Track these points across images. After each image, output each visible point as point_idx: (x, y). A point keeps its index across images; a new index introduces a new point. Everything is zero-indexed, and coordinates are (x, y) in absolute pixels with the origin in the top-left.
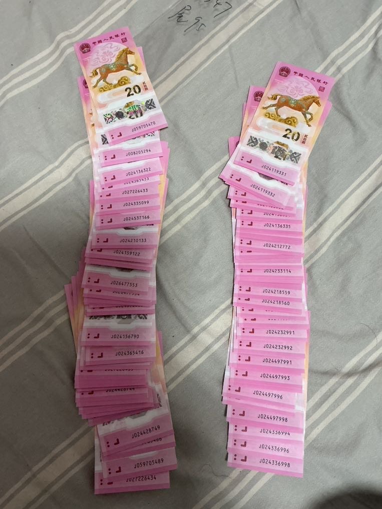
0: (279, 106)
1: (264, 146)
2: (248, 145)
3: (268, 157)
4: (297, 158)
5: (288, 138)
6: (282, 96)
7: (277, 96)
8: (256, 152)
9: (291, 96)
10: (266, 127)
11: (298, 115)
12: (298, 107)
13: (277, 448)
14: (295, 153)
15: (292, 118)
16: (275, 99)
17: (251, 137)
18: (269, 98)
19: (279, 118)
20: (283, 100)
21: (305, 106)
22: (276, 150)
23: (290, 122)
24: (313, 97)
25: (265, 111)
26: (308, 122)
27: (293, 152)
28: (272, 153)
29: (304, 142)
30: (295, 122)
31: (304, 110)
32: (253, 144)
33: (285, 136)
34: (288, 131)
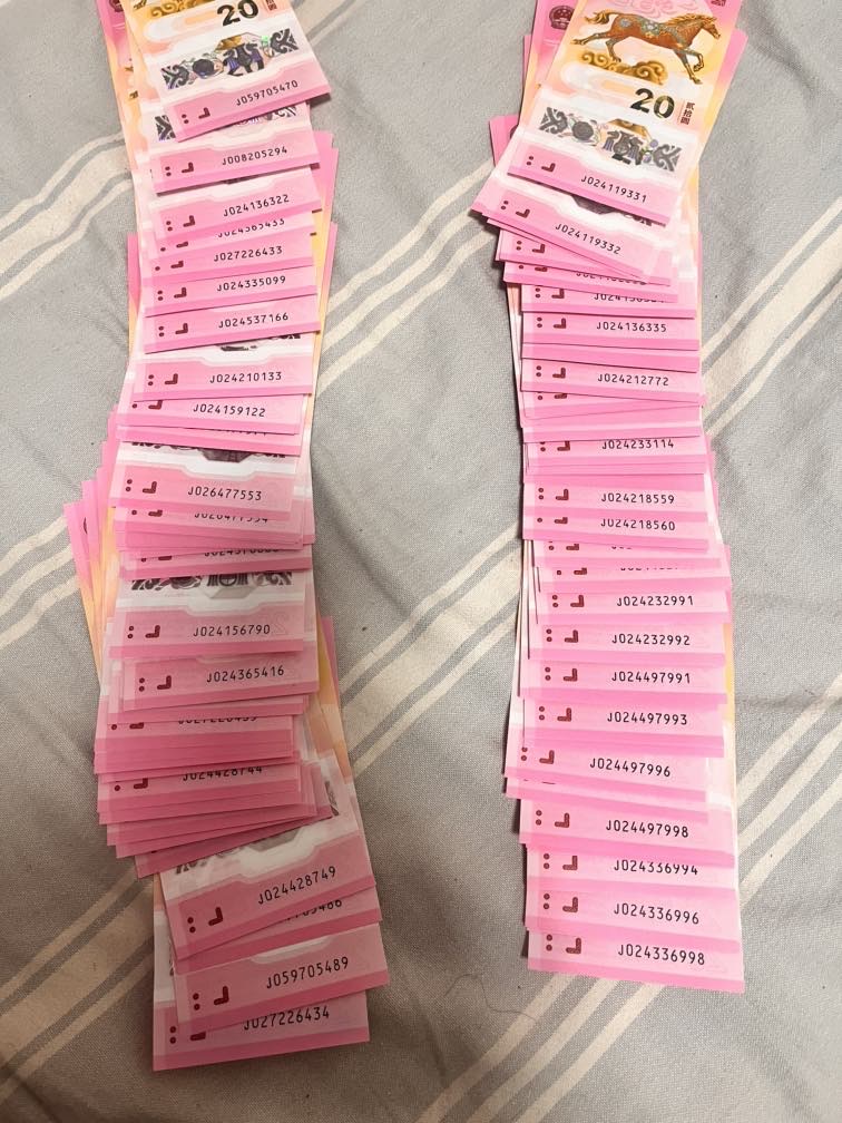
0: (615, 36)
1: (583, 132)
2: (542, 128)
3: (595, 158)
4: (671, 158)
5: (646, 111)
6: (620, 14)
7: (608, 15)
8: (565, 145)
9: (645, 16)
10: (587, 86)
11: (666, 56)
12: (664, 39)
13: (664, 912)
14: (666, 147)
15: (650, 63)
16: (605, 21)
17: (549, 110)
18: (588, 20)
19: (619, 64)
20: (625, 23)
21: (679, 36)
22: (616, 141)
23: (646, 74)
24: (700, 17)
25: (581, 49)
26: (693, 73)
27: (661, 145)
28: (607, 146)
29: (685, 121)
30: (659, 74)
31: (680, 45)
32: (556, 128)
33: (637, 106)
34: (645, 95)
